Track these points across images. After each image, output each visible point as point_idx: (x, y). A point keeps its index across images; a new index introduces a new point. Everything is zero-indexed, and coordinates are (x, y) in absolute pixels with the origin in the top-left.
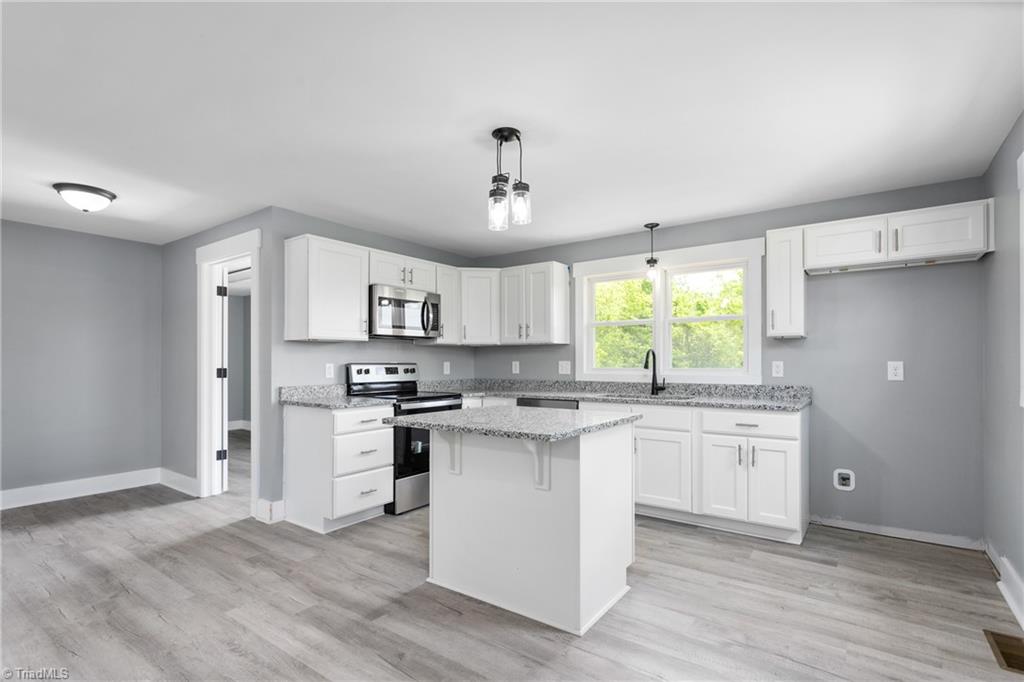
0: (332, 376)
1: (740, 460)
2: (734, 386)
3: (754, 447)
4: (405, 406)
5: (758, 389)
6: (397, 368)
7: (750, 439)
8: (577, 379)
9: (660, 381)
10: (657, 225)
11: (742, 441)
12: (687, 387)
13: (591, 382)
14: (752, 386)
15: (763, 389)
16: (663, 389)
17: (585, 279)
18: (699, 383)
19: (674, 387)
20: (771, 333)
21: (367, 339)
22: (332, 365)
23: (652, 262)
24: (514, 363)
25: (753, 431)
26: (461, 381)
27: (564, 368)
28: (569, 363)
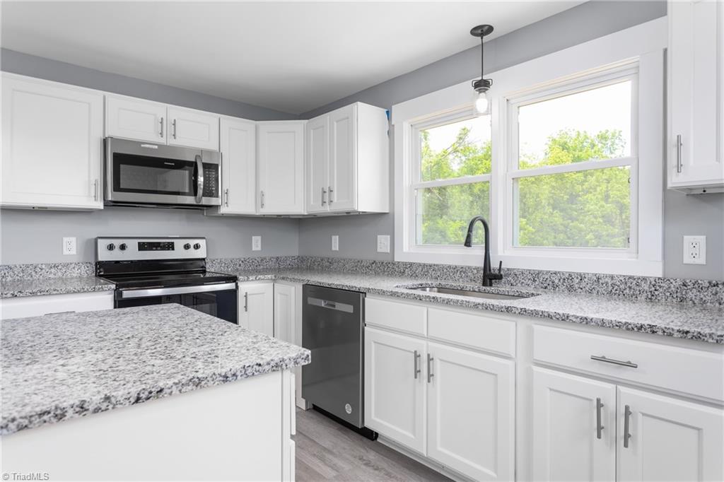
0: (74, 252)
1: (599, 428)
2: (612, 277)
3: (627, 408)
4: (127, 294)
5: (655, 284)
6: (173, 243)
7: (622, 389)
8: (396, 260)
9: (494, 265)
10: (490, 29)
11: (605, 391)
12: (535, 276)
13: (411, 264)
14: (644, 279)
15: (665, 285)
16: (499, 277)
17: (406, 126)
18: (553, 269)
19: (516, 275)
20: (675, 180)
21: (102, 207)
22: (73, 239)
23: (482, 85)
24: (333, 237)
25: (627, 374)
26: (277, 258)
27: (383, 243)
28: (389, 237)
